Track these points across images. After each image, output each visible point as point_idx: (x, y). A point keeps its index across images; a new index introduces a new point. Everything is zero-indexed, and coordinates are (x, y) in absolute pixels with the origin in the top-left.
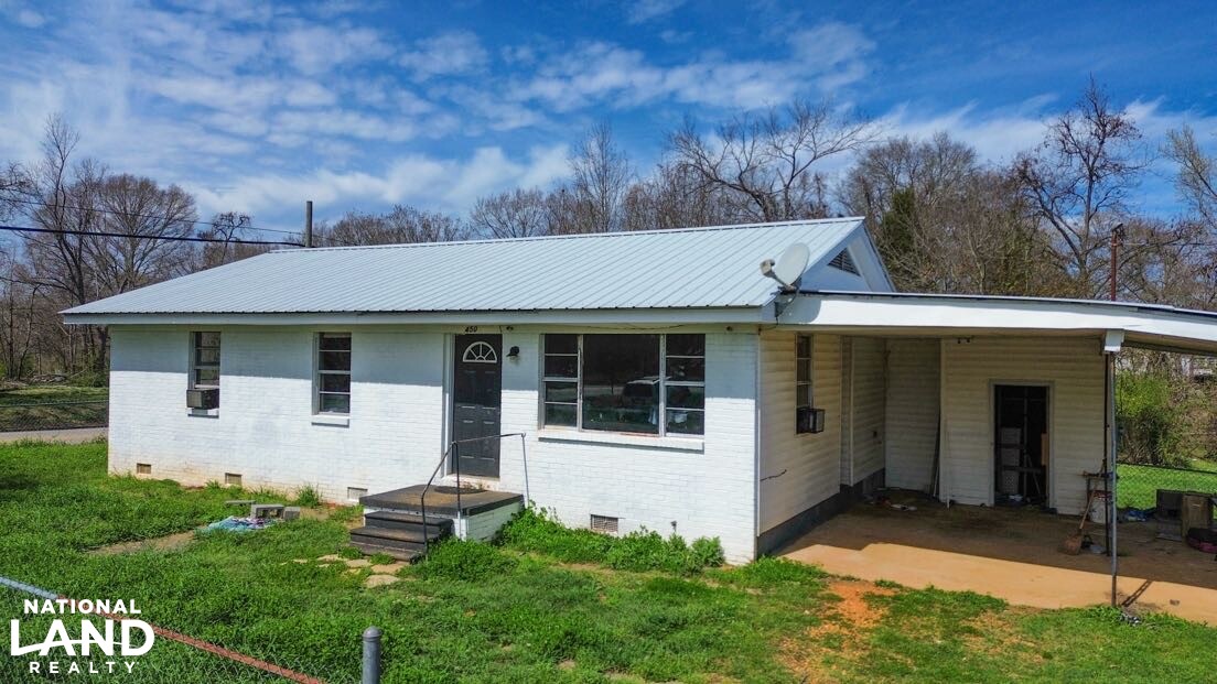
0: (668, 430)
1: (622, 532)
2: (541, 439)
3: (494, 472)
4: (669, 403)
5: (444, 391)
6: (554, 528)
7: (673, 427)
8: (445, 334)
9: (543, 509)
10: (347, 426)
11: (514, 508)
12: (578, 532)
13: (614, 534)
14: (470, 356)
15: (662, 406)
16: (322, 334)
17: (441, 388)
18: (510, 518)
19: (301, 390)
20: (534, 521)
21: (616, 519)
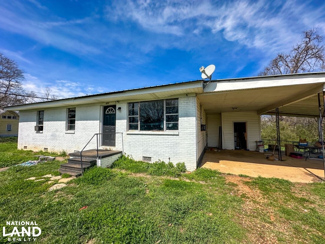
0: (167, 129)
1: (153, 161)
2: (128, 134)
3: (114, 145)
4: (167, 121)
5: (100, 122)
6: (132, 161)
7: (168, 128)
8: (100, 105)
9: (128, 155)
10: (74, 133)
11: (119, 155)
12: (139, 162)
13: (150, 162)
14: (108, 112)
15: (165, 122)
16: (69, 109)
17: (99, 121)
18: (118, 158)
19: (63, 124)
20: (125, 159)
21: (151, 158)
